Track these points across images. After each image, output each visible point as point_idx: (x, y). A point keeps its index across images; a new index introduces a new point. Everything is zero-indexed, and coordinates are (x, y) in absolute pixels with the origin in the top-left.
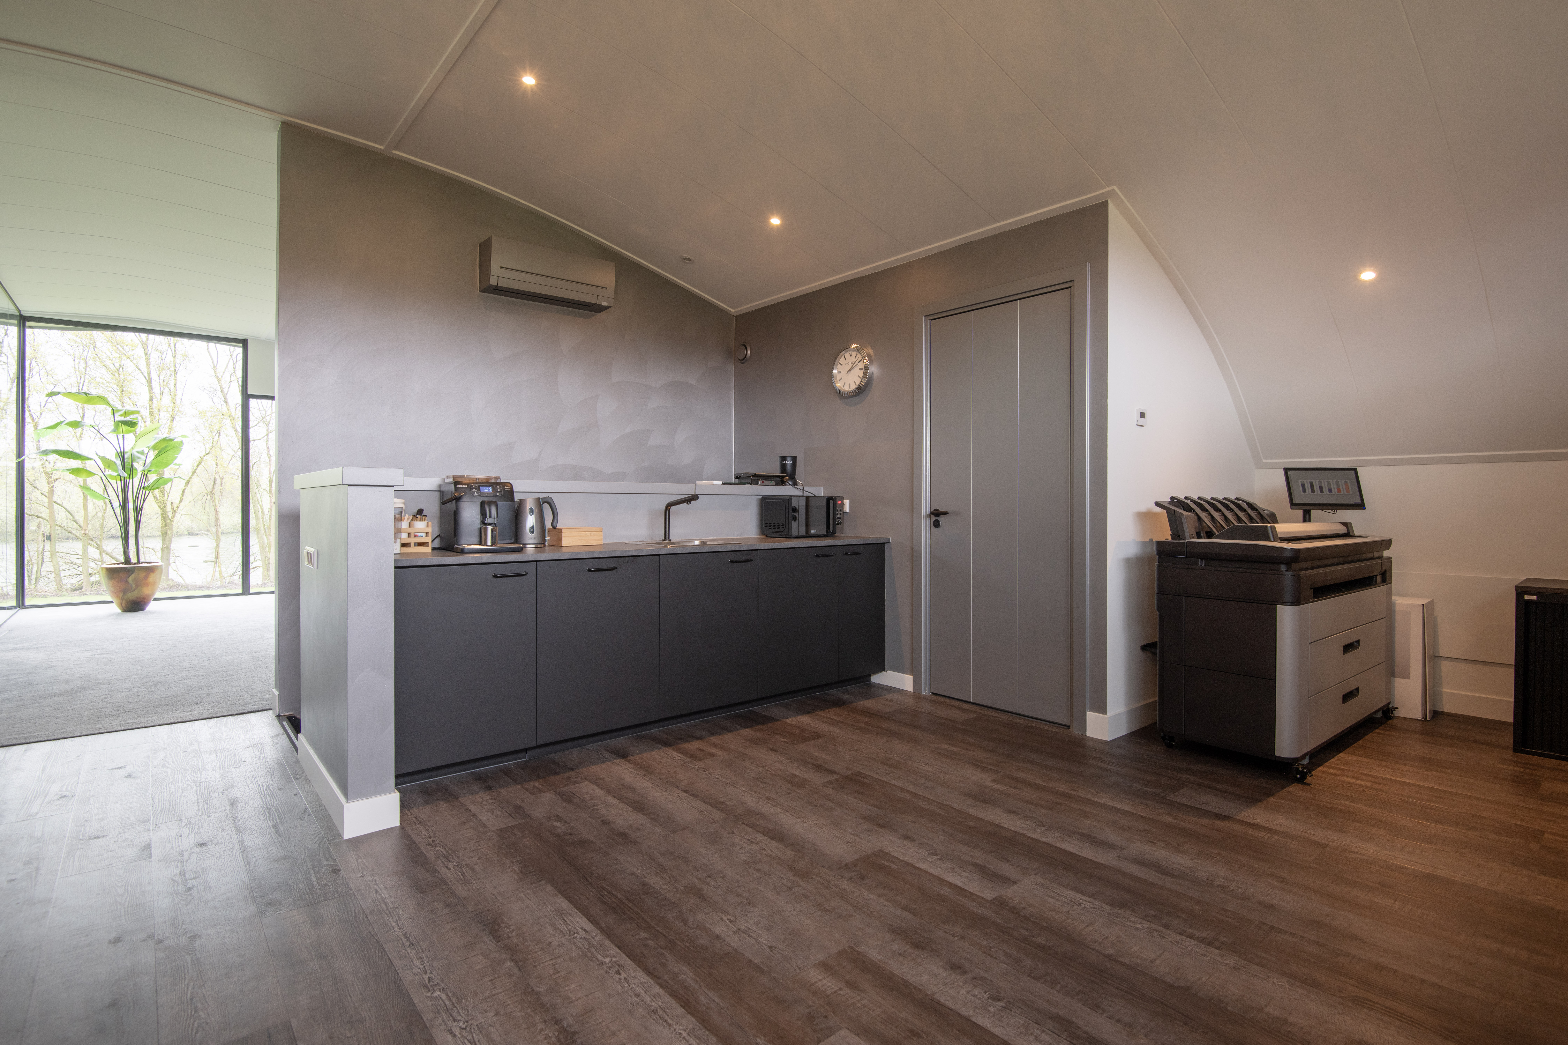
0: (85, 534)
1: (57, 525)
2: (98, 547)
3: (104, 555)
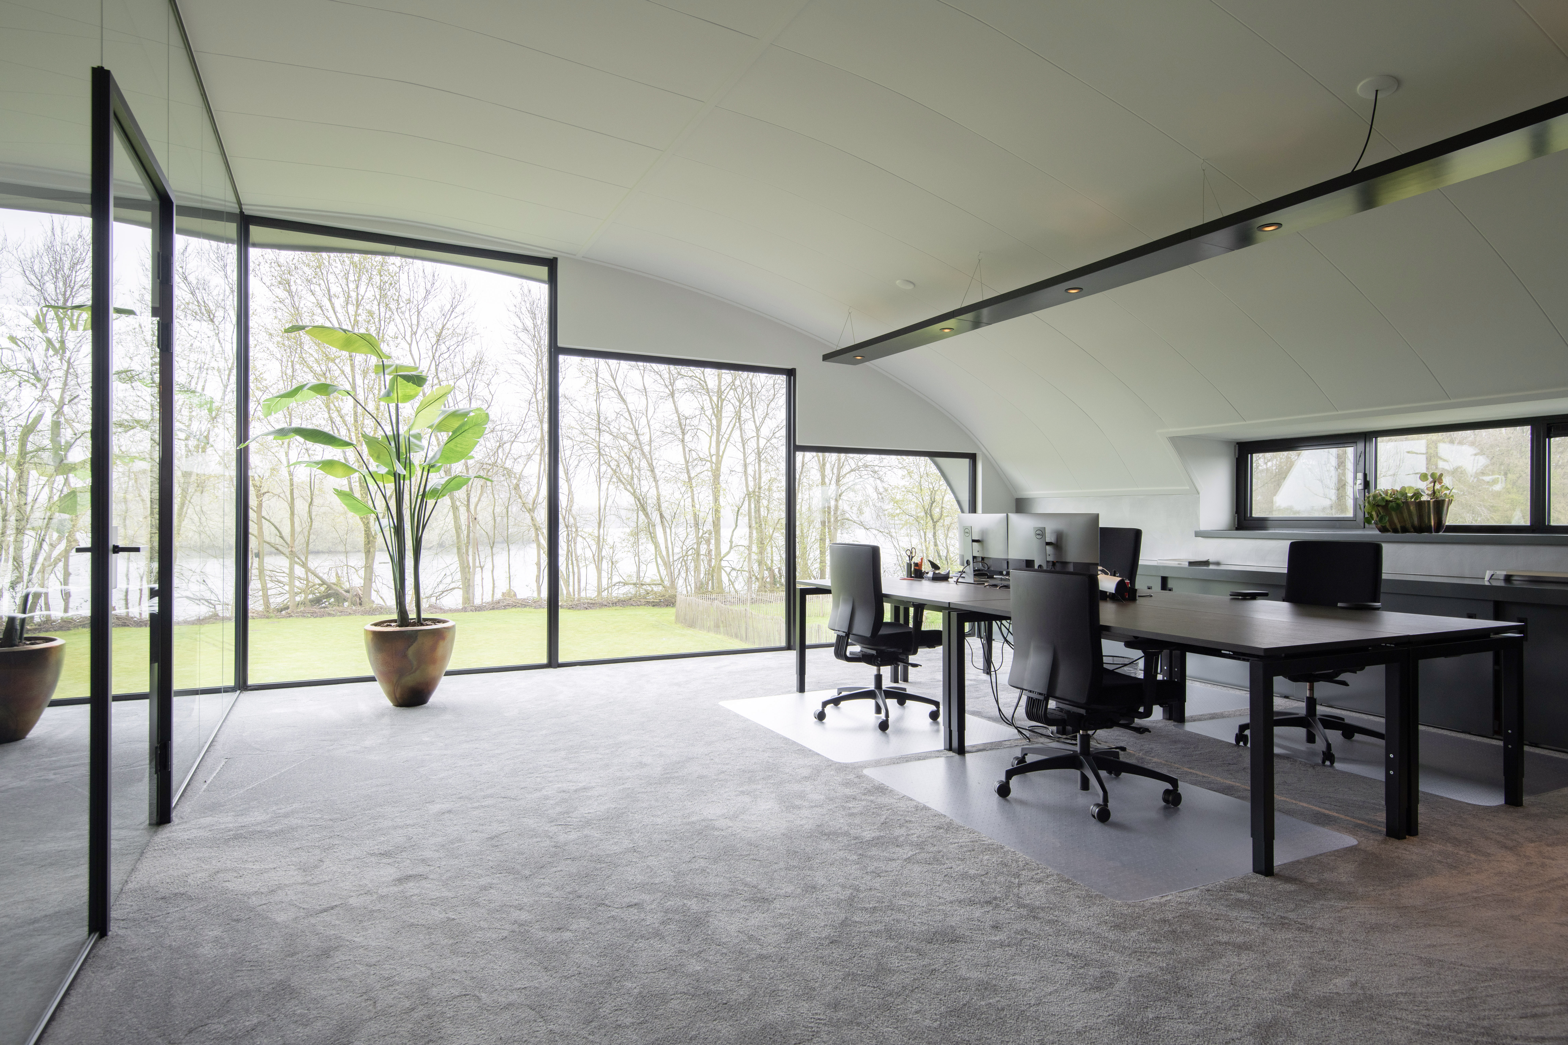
0: (292, 551)
1: (265, 542)
2: (304, 565)
3: (310, 574)
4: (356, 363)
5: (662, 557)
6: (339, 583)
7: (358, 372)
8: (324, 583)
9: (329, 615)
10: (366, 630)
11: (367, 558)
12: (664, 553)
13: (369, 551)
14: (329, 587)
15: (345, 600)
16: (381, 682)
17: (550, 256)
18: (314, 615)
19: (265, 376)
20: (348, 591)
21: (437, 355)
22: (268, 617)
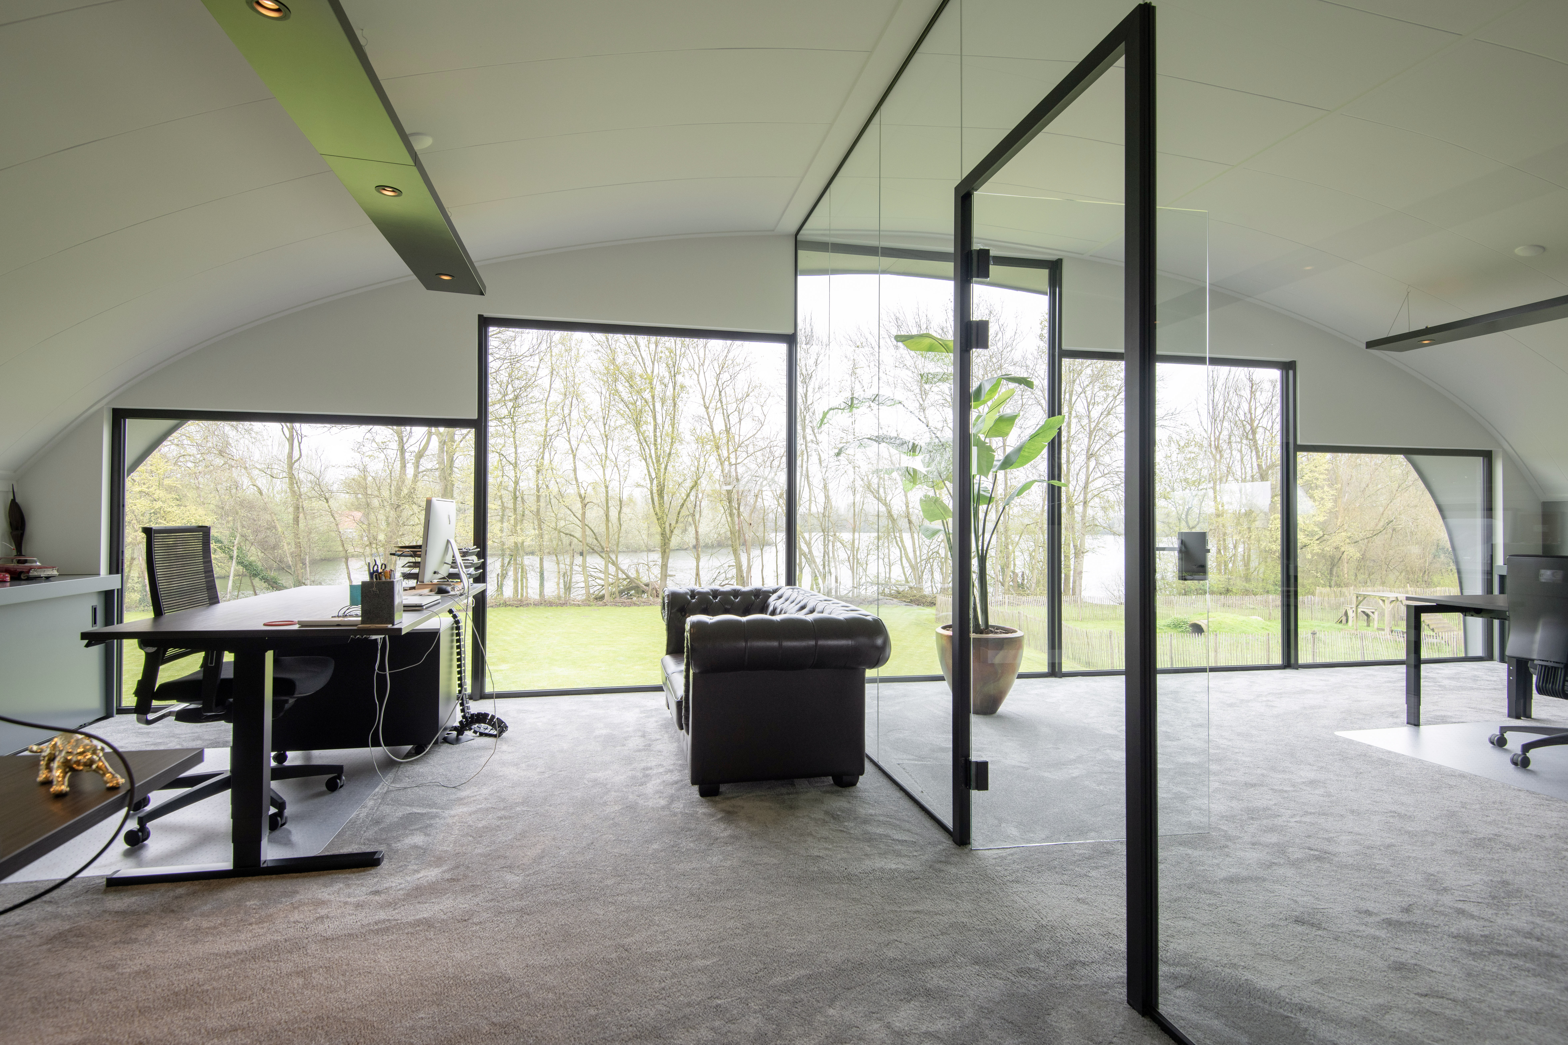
4: (656, 393)
5: (908, 559)
6: (638, 578)
7: (657, 400)
8: (628, 577)
9: (635, 604)
10: (937, 633)
11: (663, 558)
12: (911, 555)
13: (665, 552)
14: (631, 581)
15: (643, 592)
16: (949, 683)
17: (1053, 258)
18: (624, 604)
19: (591, 407)
20: (647, 585)
21: (720, 382)
22: (589, 605)
